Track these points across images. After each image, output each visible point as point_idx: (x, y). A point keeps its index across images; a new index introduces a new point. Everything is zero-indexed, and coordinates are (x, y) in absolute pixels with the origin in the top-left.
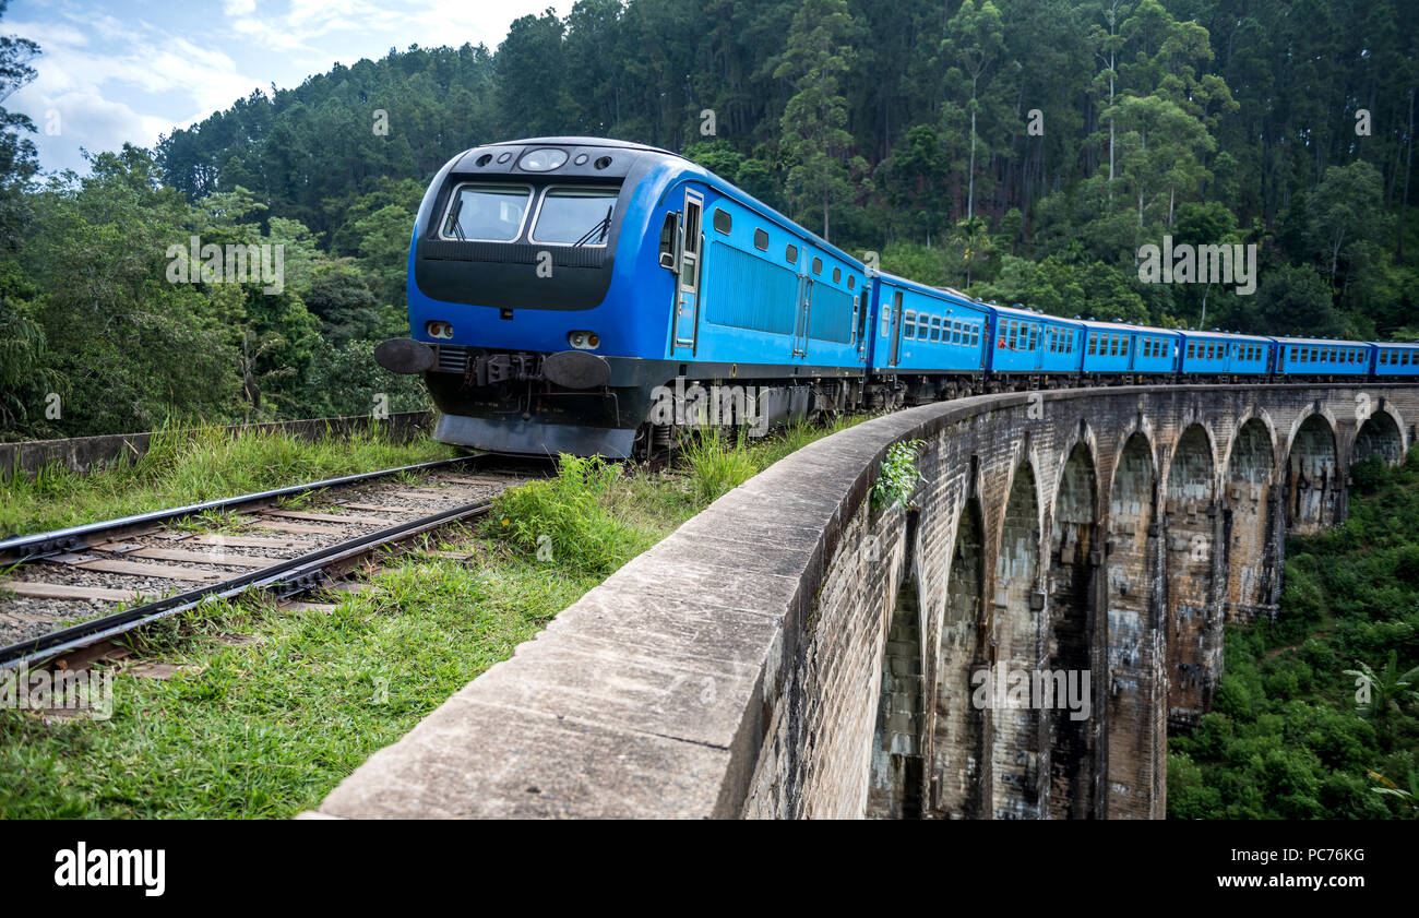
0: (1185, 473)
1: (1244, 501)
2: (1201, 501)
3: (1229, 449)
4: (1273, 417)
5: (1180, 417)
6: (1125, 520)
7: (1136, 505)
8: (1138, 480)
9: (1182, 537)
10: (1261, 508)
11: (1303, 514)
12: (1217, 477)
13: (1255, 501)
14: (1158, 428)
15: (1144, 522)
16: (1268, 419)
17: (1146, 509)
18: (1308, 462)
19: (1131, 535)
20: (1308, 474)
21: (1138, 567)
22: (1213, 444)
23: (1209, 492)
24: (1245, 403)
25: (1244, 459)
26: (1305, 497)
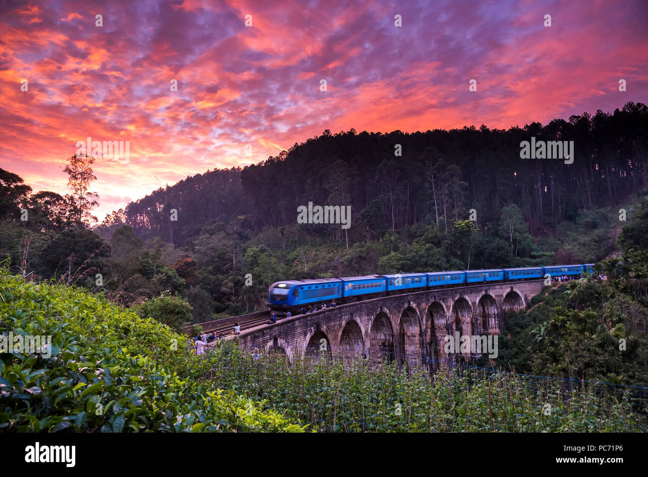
0: (438, 316)
1: (465, 323)
2: (444, 325)
3: (451, 308)
4: (469, 297)
5: (428, 300)
6: (413, 332)
7: (416, 327)
8: (415, 320)
9: (440, 336)
10: (470, 325)
11: (490, 326)
12: (447, 317)
13: (468, 323)
14: (418, 306)
15: (418, 332)
16: (467, 297)
17: (418, 328)
18: (490, 309)
19: (415, 336)
20: (490, 313)
21: (418, 346)
22: (444, 307)
23: (445, 321)
24: (456, 293)
25: (463, 310)
26: (490, 319)
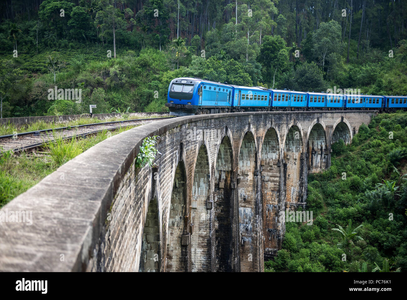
0: (268, 148)
1: (291, 160)
2: (275, 160)
3: (285, 138)
4: (301, 125)
5: (265, 125)
6: (244, 169)
7: (249, 162)
8: (249, 152)
9: (268, 175)
10: (298, 162)
11: (314, 164)
12: (280, 150)
13: (296, 159)
14: (257, 130)
15: (252, 169)
16: (299, 125)
17: (253, 164)
18: (315, 143)
19: (247, 175)
20: (315, 148)
21: (250, 189)
22: (279, 136)
23: (277, 156)
24: (291, 119)
25: (291, 142)
26: (314, 157)
